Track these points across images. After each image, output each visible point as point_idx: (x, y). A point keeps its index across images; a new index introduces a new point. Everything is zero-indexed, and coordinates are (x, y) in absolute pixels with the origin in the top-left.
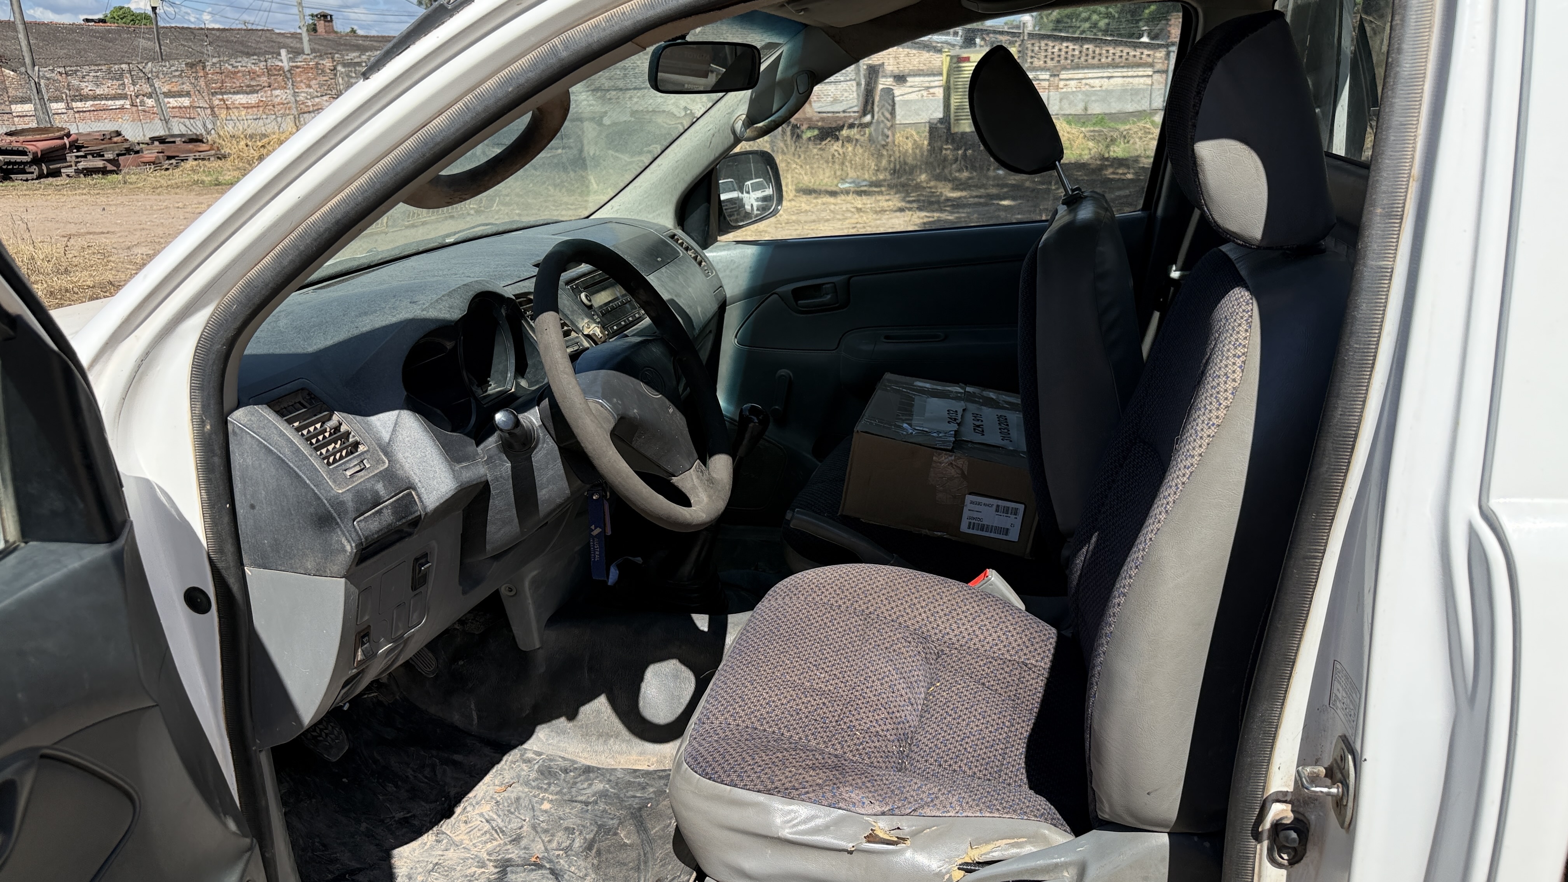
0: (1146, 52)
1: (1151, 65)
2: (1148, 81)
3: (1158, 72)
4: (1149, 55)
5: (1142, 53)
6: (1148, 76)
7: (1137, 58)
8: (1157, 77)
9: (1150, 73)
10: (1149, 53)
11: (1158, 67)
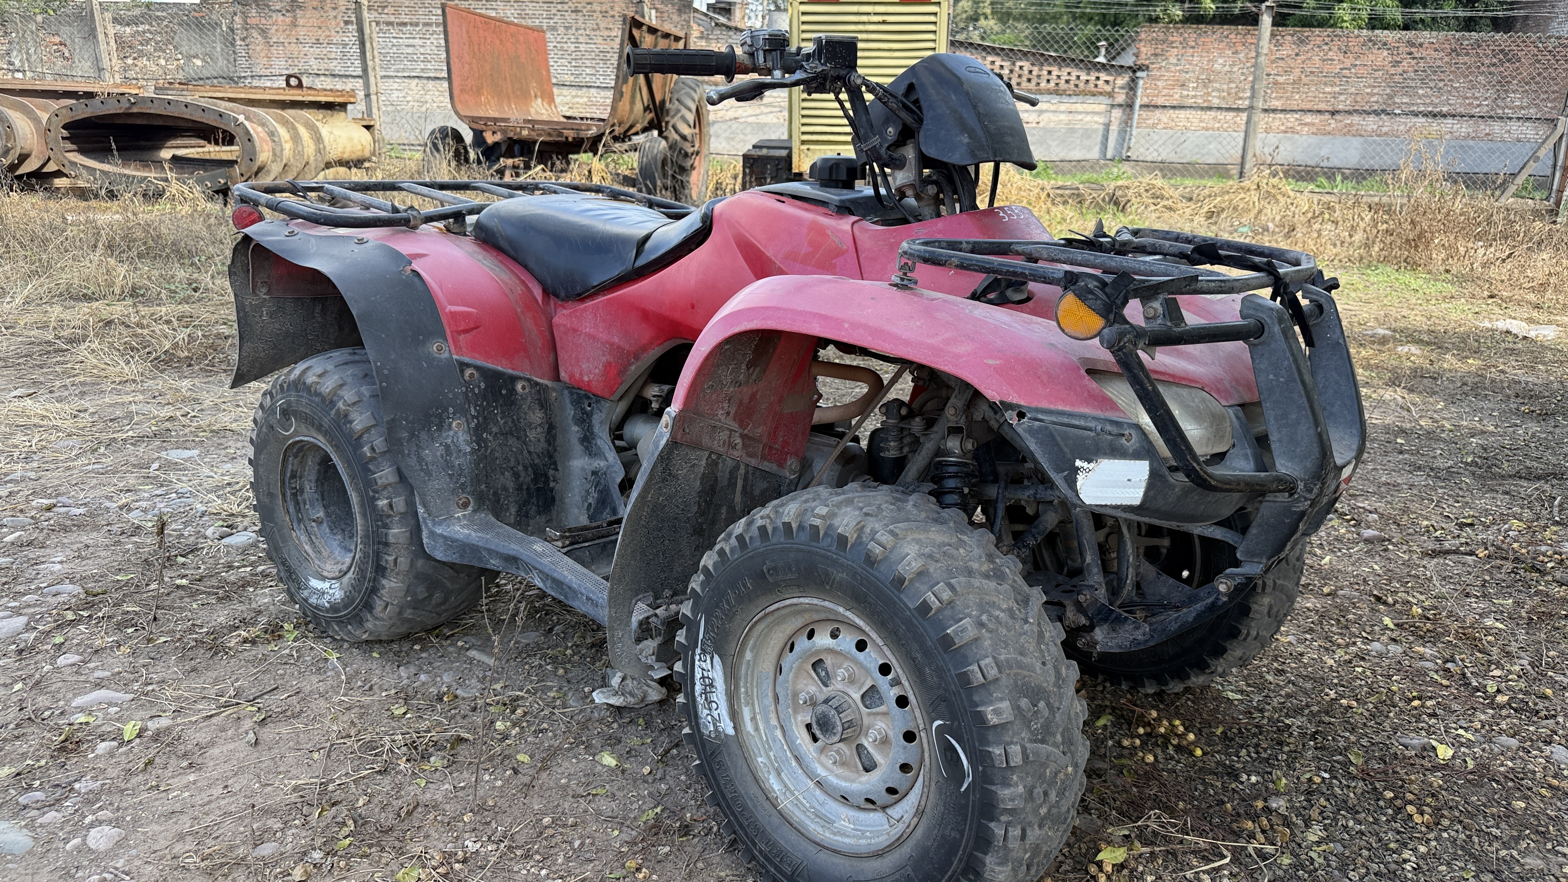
0: (1104, 76)
1: (1110, 95)
3: (1115, 106)
4: (1107, 81)
5: (1097, 78)
6: (1105, 111)
7: (1091, 85)
8: (1113, 112)
11: (1119, 99)
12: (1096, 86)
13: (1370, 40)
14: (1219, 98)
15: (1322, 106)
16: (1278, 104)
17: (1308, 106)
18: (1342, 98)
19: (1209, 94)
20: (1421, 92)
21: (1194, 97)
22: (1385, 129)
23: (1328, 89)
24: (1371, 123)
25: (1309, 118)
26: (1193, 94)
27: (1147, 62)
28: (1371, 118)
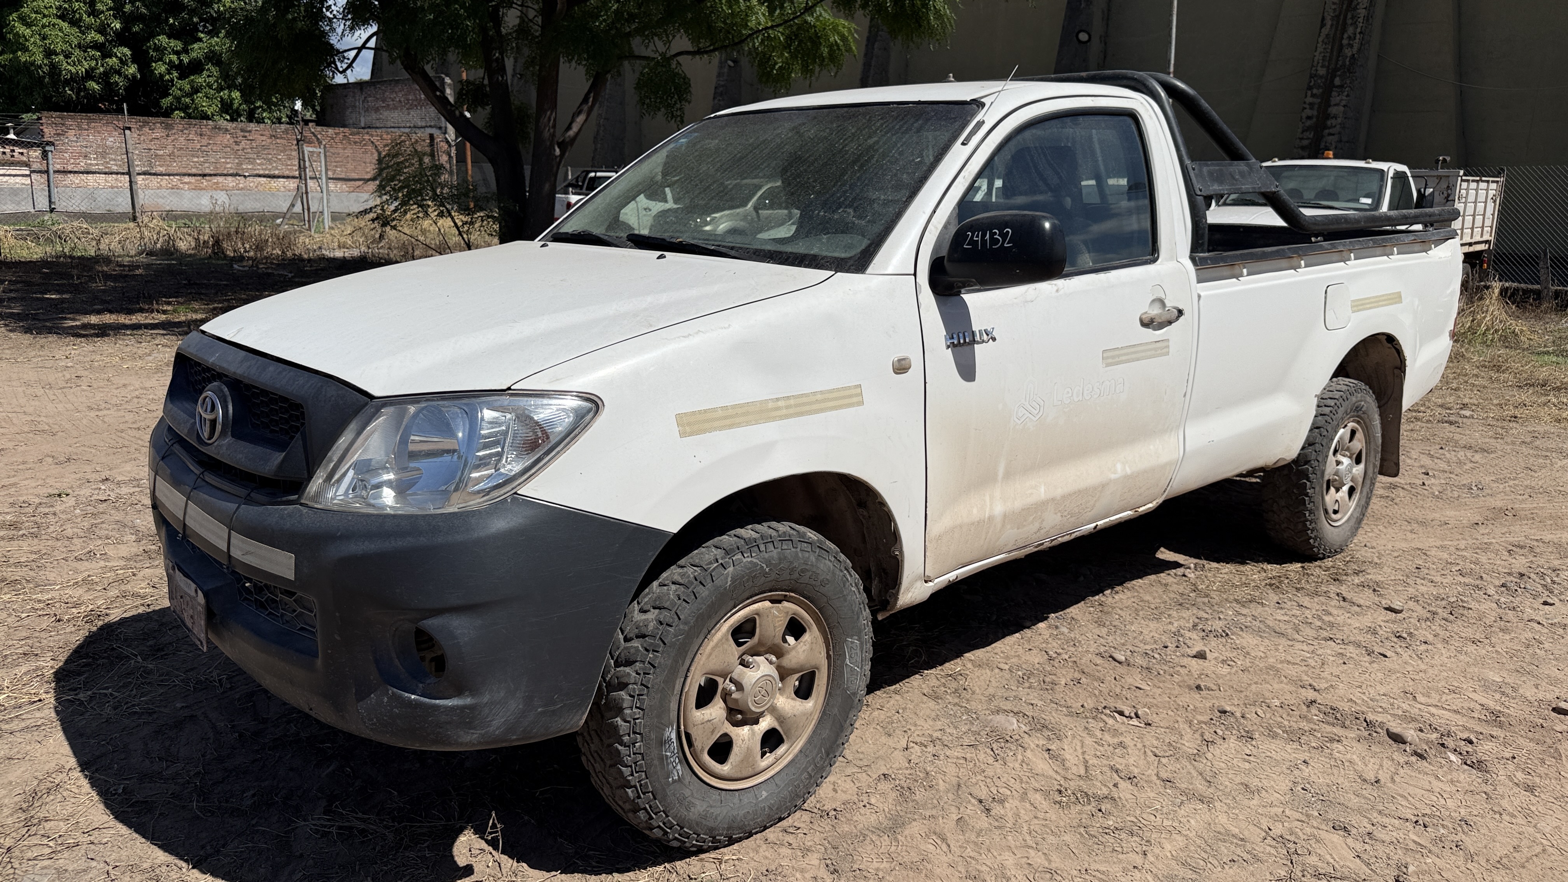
0: (18, 150)
1: (27, 164)
2: (27, 181)
3: (34, 172)
4: (22, 154)
5: (13, 151)
6: (26, 176)
7: (8, 156)
8: (34, 176)
9: (28, 173)
10: (21, 151)
11: (35, 166)
12: (13, 156)
13: (215, 128)
14: (116, 165)
15: (194, 171)
16: (162, 169)
17: (184, 171)
18: (207, 165)
19: (107, 163)
20: (258, 161)
21: (97, 165)
22: (241, 186)
23: (196, 159)
24: (230, 182)
25: (187, 179)
26: (94, 162)
27: (52, 140)
28: (230, 178)
